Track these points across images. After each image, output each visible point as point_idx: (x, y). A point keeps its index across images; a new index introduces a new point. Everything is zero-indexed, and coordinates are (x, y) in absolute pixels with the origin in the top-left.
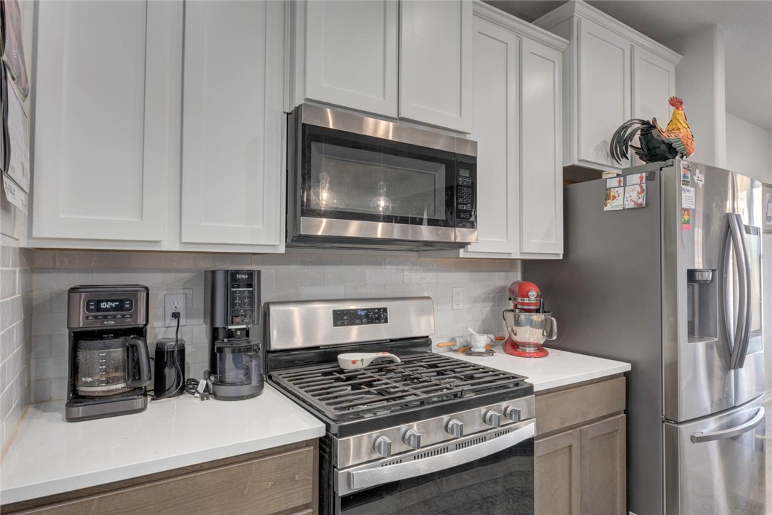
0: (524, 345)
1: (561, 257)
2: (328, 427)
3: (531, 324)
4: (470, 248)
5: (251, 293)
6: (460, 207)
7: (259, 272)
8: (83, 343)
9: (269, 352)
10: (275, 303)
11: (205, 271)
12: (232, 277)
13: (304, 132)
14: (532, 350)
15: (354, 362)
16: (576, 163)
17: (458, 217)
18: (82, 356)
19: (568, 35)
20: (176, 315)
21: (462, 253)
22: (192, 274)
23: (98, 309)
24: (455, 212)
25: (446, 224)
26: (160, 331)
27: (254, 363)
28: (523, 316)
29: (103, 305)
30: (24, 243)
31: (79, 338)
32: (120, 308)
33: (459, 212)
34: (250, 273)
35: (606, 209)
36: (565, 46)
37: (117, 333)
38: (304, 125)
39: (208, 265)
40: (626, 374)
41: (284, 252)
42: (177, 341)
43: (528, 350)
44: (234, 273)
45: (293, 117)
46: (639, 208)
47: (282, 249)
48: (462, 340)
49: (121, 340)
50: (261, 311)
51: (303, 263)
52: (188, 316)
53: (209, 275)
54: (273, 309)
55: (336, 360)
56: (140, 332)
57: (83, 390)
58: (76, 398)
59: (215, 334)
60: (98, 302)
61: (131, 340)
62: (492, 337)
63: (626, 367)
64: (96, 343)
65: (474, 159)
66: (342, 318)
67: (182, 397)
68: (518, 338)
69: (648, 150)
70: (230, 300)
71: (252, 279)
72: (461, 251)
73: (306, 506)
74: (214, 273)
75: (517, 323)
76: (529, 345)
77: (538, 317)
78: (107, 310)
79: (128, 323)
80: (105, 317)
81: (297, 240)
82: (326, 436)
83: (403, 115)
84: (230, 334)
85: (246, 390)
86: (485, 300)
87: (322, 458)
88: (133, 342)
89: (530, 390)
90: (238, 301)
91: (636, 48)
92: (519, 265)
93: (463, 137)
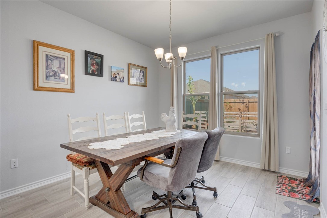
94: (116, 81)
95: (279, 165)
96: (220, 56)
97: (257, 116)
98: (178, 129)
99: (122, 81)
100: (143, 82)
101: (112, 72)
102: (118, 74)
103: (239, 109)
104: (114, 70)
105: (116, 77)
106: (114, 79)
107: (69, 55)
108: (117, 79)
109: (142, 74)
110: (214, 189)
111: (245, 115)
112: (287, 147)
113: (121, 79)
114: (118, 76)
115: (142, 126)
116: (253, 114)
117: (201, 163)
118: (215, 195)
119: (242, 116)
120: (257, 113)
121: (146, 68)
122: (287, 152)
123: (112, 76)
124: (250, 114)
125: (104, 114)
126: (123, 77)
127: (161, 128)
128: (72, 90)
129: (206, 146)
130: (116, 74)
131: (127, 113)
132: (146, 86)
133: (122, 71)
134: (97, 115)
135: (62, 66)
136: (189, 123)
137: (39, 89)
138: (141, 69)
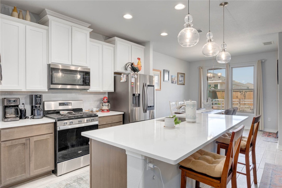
0: (104, 110)
1: (113, 91)
2: (56, 120)
3: (106, 106)
4: (90, 90)
5: (40, 99)
6: (86, 82)
7: (42, 95)
8: (6, 108)
9: (44, 111)
10: (45, 101)
11: (30, 95)
12: (36, 96)
13: (51, 69)
14: (106, 111)
15: (63, 113)
17: (86, 84)
18: (6, 110)
19: (115, 44)
20: (23, 104)
21: (88, 91)
22: (27, 96)
24: (85, 83)
25: (83, 85)
26: (21, 107)
27: (41, 112)
28: (104, 104)
32: (14, 102)
33: (86, 83)
34: (40, 95)
35: (121, 82)
36: (114, 46)
37: (13, 106)
38: (51, 68)
39: (31, 94)
40: (123, 114)
41: (47, 91)
42: (24, 108)
43: (105, 111)
44: (37, 95)
45: (49, 65)
46: (125, 82)
47: (47, 90)
48: (91, 110)
49: (14, 108)
50: (43, 103)
51: (52, 93)
52: (26, 104)
53: (31, 96)
54: (45, 103)
55: (60, 113)
56: (17, 106)
57: (6, 116)
58: (5, 118)
59: (32, 107)
60: (10, 101)
61: (16, 107)
62: (99, 109)
63: (123, 113)
64: (9, 108)
65: (90, 72)
66: (60, 104)
67: (26, 119)
69: (133, 68)
70: (36, 100)
71: (40, 96)
72: (88, 90)
73: (52, 133)
74: (32, 95)
75: (103, 106)
76: (105, 110)
77: (107, 104)
78: (12, 102)
79: (16, 104)
80: (11, 103)
81: (50, 89)
82: (55, 122)
83: (73, 64)
84: (36, 107)
85: (40, 117)
86: (98, 101)
87: (55, 126)
88: (17, 108)
89: (97, 116)
90: (38, 100)
91: (132, 46)
92: (107, 93)
93: (87, 68)
94: (174, 83)
95: (264, 128)
96: (231, 68)
97: (252, 102)
99: (176, 83)
100: (183, 82)
101: (172, 79)
103: (237, 97)
104: (173, 77)
107: (159, 73)
111: (243, 102)
112: (269, 118)
114: (174, 80)
116: (249, 101)
119: (241, 102)
120: (252, 100)
121: (184, 74)
122: (268, 121)
123: (172, 81)
124: (246, 101)
125: (170, 102)
126: (176, 81)
131: (178, 101)
132: (184, 85)
133: (176, 77)
138: (183, 75)
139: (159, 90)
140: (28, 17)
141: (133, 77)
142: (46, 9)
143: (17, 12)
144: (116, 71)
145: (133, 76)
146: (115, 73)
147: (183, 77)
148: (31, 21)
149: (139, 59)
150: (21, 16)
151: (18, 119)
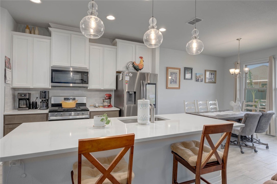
1: (115, 89)
3: (106, 102)
5: (45, 94)
7: (48, 91)
8: (20, 100)
13: (51, 71)
16: (118, 71)
18: (20, 102)
19: (116, 46)
20: (37, 98)
21: (88, 88)
23: (21, 96)
25: (81, 83)
26: (33, 100)
28: (105, 100)
29: (22, 95)
30: (11, 87)
31: (20, 99)
32: (25, 96)
34: (45, 91)
35: (120, 80)
36: (115, 48)
38: (51, 69)
40: (119, 110)
42: (36, 101)
43: (106, 107)
47: (50, 88)
54: (52, 97)
57: (20, 106)
58: (19, 107)
60: (21, 95)
64: (22, 100)
65: (88, 72)
66: (65, 99)
68: (104, 105)
69: (134, 67)
77: (107, 100)
80: (23, 97)
81: (53, 86)
82: (48, 113)
84: (42, 100)
89: (89, 110)
90: (43, 95)
91: (137, 46)
92: (114, 91)
93: (86, 68)
94: (199, 81)
98: (242, 111)
99: (202, 81)
100: (214, 80)
101: (196, 77)
102: (200, 77)
104: (198, 75)
105: (199, 79)
106: (197, 80)
107: (178, 71)
108: (199, 80)
109: (213, 75)
110: (267, 145)
113: (201, 80)
115: (215, 108)
117: (257, 128)
118: (267, 147)
121: (216, 71)
123: (196, 79)
126: (202, 79)
127: (229, 110)
128: (179, 88)
129: (261, 119)
130: (199, 77)
131: (208, 100)
132: (215, 83)
133: (202, 75)
134: (194, 101)
135: (176, 77)
136: (249, 108)
137: (168, 88)
138: (213, 72)
139: (177, 88)
140: (37, 32)
141: (127, 76)
142: (49, 24)
143: (29, 29)
144: (117, 71)
145: (128, 74)
146: (117, 72)
147: (214, 74)
148: (39, 35)
149: (141, 58)
150: (32, 32)
151: (28, 109)
